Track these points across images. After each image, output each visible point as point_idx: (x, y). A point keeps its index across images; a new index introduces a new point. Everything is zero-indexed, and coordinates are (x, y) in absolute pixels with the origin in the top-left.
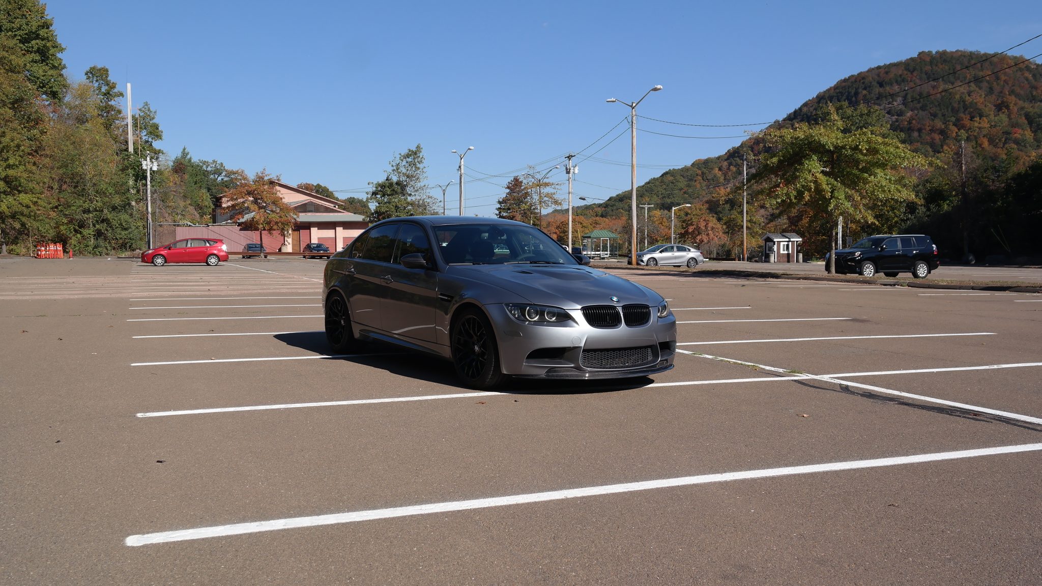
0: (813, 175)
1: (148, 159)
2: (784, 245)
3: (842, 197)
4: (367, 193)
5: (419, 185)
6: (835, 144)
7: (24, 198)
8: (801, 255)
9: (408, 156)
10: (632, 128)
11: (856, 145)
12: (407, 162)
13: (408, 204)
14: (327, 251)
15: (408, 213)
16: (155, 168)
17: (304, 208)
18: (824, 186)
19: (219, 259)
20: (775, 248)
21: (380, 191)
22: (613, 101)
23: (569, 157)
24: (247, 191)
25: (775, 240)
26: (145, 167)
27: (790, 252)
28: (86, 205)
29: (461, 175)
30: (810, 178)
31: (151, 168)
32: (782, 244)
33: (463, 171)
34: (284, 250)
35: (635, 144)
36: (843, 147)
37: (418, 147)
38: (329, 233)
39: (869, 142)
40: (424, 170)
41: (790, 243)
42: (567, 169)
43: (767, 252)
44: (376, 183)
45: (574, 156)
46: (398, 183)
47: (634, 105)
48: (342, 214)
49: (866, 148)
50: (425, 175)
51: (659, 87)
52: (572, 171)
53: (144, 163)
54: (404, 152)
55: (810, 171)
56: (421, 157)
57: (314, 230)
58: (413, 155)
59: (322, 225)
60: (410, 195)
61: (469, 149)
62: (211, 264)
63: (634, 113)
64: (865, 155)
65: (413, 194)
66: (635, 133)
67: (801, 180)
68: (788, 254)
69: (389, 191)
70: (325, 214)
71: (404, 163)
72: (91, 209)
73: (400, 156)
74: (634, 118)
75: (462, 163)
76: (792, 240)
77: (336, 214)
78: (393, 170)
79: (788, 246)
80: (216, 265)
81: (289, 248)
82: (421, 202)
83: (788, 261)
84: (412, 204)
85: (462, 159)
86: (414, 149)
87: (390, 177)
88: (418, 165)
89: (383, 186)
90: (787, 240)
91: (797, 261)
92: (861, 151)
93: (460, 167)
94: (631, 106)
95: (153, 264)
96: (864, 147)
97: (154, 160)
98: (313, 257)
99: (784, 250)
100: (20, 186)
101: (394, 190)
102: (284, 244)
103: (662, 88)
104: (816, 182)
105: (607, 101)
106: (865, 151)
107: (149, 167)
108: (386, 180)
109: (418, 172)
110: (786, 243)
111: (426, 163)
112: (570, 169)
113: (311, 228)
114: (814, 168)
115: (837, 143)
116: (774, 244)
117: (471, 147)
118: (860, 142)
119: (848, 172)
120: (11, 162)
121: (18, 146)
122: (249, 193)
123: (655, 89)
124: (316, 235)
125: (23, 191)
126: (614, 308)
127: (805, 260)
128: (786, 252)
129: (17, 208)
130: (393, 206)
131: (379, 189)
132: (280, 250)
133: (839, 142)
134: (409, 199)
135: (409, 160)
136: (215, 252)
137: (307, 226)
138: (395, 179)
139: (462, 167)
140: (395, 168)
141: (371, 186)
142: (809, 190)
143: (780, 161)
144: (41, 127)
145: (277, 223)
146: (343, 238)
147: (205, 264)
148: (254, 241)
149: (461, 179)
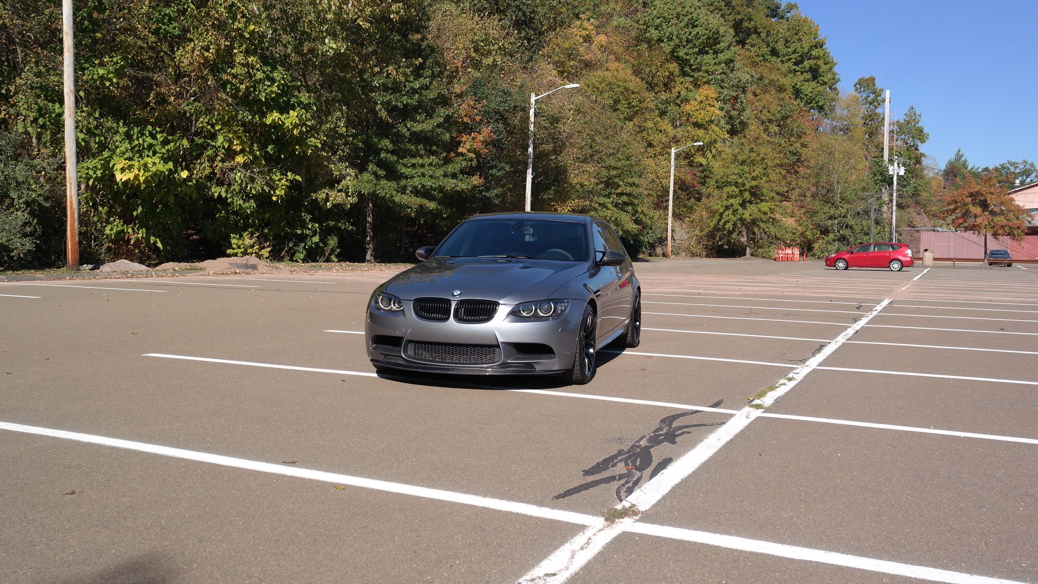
1: (896, 164)
7: (764, 206)
16: (902, 173)
19: (903, 264)
26: (891, 173)
28: (832, 212)
31: (898, 173)
53: (891, 168)
62: (893, 269)
72: (836, 216)
80: (899, 270)
95: (835, 268)
97: (901, 165)
100: (763, 195)
107: (896, 172)
120: (754, 174)
121: (763, 159)
125: (765, 200)
129: (757, 215)
136: (900, 257)
144: (802, 140)
147: (889, 269)
148: (1009, 247)
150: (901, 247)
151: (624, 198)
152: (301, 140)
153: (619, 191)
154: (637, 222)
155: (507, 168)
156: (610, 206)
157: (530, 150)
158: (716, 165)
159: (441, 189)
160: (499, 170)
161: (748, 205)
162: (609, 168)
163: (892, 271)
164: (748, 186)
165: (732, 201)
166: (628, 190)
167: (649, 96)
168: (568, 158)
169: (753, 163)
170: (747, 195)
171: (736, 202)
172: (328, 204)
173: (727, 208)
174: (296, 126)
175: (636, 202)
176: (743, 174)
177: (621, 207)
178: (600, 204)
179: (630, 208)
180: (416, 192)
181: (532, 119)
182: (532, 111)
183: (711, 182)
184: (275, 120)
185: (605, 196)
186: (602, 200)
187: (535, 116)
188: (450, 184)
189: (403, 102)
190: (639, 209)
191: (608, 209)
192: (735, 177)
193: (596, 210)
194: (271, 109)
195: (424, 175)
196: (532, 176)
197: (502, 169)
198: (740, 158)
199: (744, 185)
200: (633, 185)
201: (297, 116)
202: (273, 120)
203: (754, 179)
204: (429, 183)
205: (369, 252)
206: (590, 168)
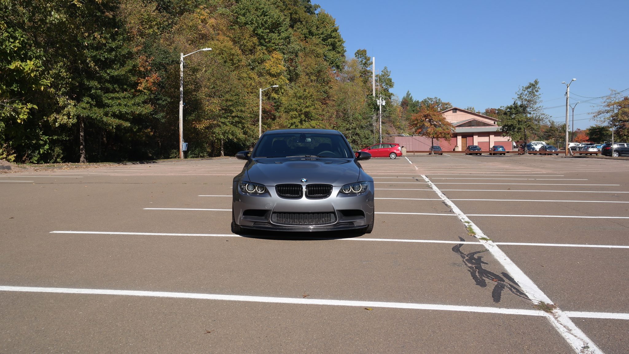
1: (380, 99)
5: (535, 106)
7: (313, 123)
9: (529, 87)
12: (528, 92)
13: (528, 119)
14: (479, 150)
15: (526, 125)
16: (384, 104)
17: (470, 124)
19: (397, 155)
26: (378, 104)
28: (348, 126)
29: (567, 99)
31: (382, 104)
33: (568, 96)
34: (457, 150)
37: (536, 81)
38: (485, 139)
44: (507, 106)
46: (521, 106)
48: (494, 127)
50: (540, 99)
53: (378, 101)
54: (527, 85)
56: (538, 87)
57: (475, 137)
58: (533, 87)
59: (481, 134)
60: (530, 113)
61: (573, 80)
62: (392, 158)
65: (532, 113)
69: (514, 111)
70: (483, 127)
71: (526, 92)
72: (350, 128)
73: (522, 88)
75: (569, 90)
77: (490, 127)
78: (518, 98)
80: (395, 159)
81: (459, 149)
82: (537, 118)
84: (531, 119)
85: (569, 88)
86: (533, 82)
87: (516, 102)
88: (536, 93)
89: (510, 108)
93: (566, 93)
97: (383, 100)
98: (471, 154)
100: (312, 116)
101: (518, 111)
102: (456, 146)
107: (381, 103)
108: (514, 104)
109: (535, 98)
111: (541, 91)
113: (474, 136)
117: (575, 79)
120: (307, 104)
121: (311, 96)
124: (477, 140)
125: (313, 119)
126: (301, 186)
131: (508, 110)
132: (454, 150)
134: (529, 115)
135: (530, 90)
136: (395, 151)
137: (471, 135)
138: (519, 103)
139: (568, 93)
140: (519, 96)
144: (329, 85)
145: (441, 133)
146: (494, 142)
147: (389, 158)
148: (439, 144)
149: (567, 101)
150: (395, 145)
151: (237, 119)
152: (36, 81)
153: (233, 114)
154: (245, 133)
155: (169, 100)
156: (228, 123)
157: (181, 89)
158: (284, 100)
159: (133, 113)
160: (163, 101)
161: (304, 122)
162: (227, 100)
163: (391, 159)
164: (304, 111)
165: (294, 120)
166: (239, 114)
167: (243, 57)
168: (201, 94)
169: (306, 97)
170: (303, 116)
171: (297, 121)
172: (57, 124)
173: (292, 124)
174: (33, 71)
175: (244, 121)
176: (300, 104)
177: (235, 124)
178: (222, 123)
179: (240, 125)
180: (114, 115)
181: (182, 69)
182: (181, 65)
183: (282, 109)
184: (17, 66)
185: (225, 118)
186: (223, 120)
187: (184, 67)
188: (138, 110)
189: (105, 57)
190: (246, 125)
191: (227, 125)
192: (296, 106)
193: (219, 126)
194: (13, 59)
195: (120, 104)
196: (183, 106)
197: (166, 100)
198: (298, 95)
199: (301, 111)
200: (241, 111)
201: (33, 64)
202: (16, 66)
203: (307, 107)
204: (124, 110)
205: (83, 156)
206: (216, 100)
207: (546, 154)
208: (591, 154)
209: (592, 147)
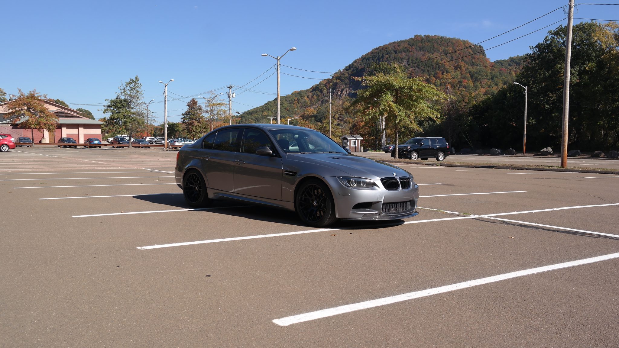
0: (388, 102)
2: (353, 142)
3: (403, 115)
4: (104, 106)
5: (138, 102)
6: (400, 85)
8: (362, 148)
9: (130, 83)
10: (278, 72)
11: (411, 86)
12: (130, 87)
13: (132, 113)
14: (75, 143)
15: (132, 119)
17: (57, 114)
18: (395, 109)
19: (9, 147)
20: (348, 143)
21: (113, 105)
22: (266, 56)
23: (230, 88)
24: (23, 103)
25: (348, 139)
27: (357, 146)
29: (165, 97)
30: (387, 104)
32: (352, 141)
33: (166, 94)
34: (44, 141)
35: (279, 81)
36: (404, 88)
37: (136, 78)
38: (74, 131)
39: (417, 85)
40: (142, 92)
41: (357, 141)
42: (228, 94)
43: (344, 146)
44: (111, 100)
45: (233, 87)
46: (125, 101)
47: (279, 58)
48: (83, 119)
49: (416, 89)
50: (142, 96)
51: (294, 48)
52: (231, 96)
54: (128, 81)
55: (387, 101)
56: (139, 84)
57: (64, 130)
58: (134, 83)
59: (69, 126)
60: (133, 108)
61: (171, 81)
62: (4, 151)
63: (279, 63)
64: (415, 92)
65: (134, 107)
66: (279, 75)
67: (382, 105)
68: (356, 147)
69: (119, 105)
70: (71, 119)
71: (128, 88)
73: (126, 83)
74: (279, 66)
75: (166, 89)
76: (357, 139)
77: (79, 119)
78: (121, 92)
79: (355, 142)
80: (7, 151)
81: (47, 140)
82: (140, 112)
83: (356, 151)
84: (134, 114)
85: (166, 87)
86: (133, 78)
87: (119, 97)
88: (138, 89)
89: (115, 102)
90: (355, 139)
91: (360, 151)
92: (413, 90)
93: (165, 92)
94: (277, 59)
96: (415, 88)
98: (65, 147)
99: (353, 145)
101: (122, 105)
102: (43, 138)
103: (296, 49)
104: (389, 107)
105: (262, 55)
106: (416, 90)
108: (117, 98)
109: (138, 94)
110: (354, 141)
111: (143, 88)
112: (230, 95)
113: (62, 128)
114: (388, 98)
115: (401, 85)
116: (348, 141)
117: (172, 80)
118: (413, 85)
119: (406, 102)
122: (25, 104)
123: (292, 50)
124: (65, 132)
126: (395, 179)
127: (364, 151)
128: (354, 146)
130: (122, 115)
132: (40, 141)
133: (401, 84)
134: (132, 110)
135: (132, 86)
136: (6, 143)
137: (60, 126)
138: (122, 98)
139: (166, 92)
140: (123, 91)
141: (107, 101)
142: (386, 111)
143: (370, 94)
145: (45, 124)
146: (84, 134)
148: (22, 136)
149: (165, 99)
150: (7, 136)
207: (139, 147)
208: (176, 148)
209: (177, 142)
